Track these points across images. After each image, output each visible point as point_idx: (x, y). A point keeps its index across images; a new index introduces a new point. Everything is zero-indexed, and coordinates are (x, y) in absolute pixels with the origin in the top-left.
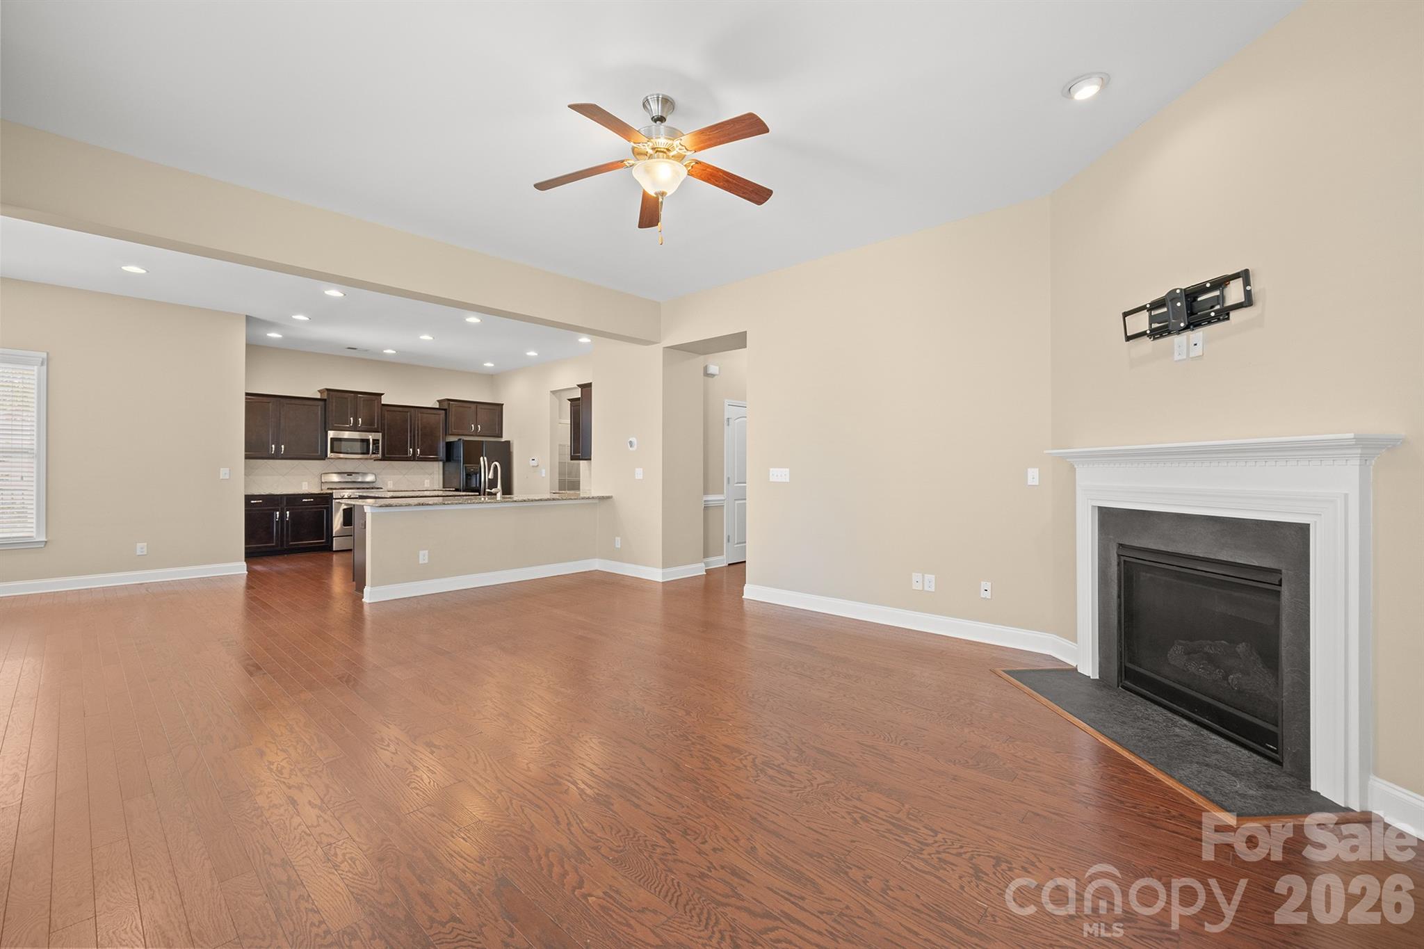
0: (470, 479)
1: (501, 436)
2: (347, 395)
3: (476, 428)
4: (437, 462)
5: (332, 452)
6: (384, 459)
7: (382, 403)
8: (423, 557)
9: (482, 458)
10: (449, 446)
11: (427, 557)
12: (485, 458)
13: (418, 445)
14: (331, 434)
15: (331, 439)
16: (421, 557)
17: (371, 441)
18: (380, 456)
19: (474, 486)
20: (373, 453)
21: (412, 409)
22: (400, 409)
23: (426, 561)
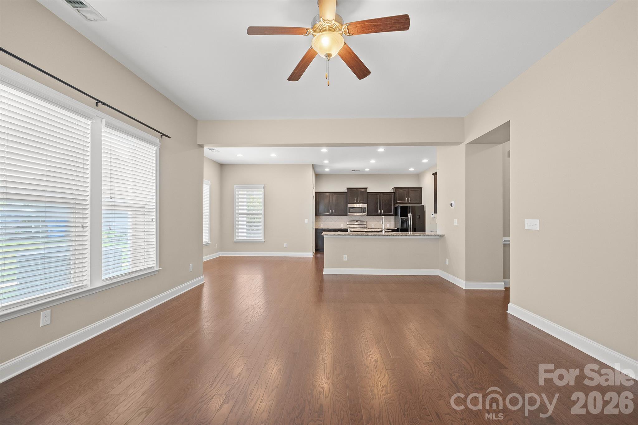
0: (404, 224)
1: (421, 203)
2: (354, 190)
3: (408, 200)
4: (392, 216)
5: (349, 212)
6: (368, 215)
7: (368, 191)
8: (345, 258)
9: (409, 214)
10: (396, 208)
11: (346, 258)
12: (411, 214)
13: (382, 209)
14: (349, 205)
15: (349, 207)
16: (344, 258)
17: (363, 208)
18: (366, 214)
19: (405, 227)
20: (364, 213)
21: (380, 193)
22: (375, 194)
23: (346, 260)
